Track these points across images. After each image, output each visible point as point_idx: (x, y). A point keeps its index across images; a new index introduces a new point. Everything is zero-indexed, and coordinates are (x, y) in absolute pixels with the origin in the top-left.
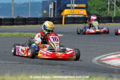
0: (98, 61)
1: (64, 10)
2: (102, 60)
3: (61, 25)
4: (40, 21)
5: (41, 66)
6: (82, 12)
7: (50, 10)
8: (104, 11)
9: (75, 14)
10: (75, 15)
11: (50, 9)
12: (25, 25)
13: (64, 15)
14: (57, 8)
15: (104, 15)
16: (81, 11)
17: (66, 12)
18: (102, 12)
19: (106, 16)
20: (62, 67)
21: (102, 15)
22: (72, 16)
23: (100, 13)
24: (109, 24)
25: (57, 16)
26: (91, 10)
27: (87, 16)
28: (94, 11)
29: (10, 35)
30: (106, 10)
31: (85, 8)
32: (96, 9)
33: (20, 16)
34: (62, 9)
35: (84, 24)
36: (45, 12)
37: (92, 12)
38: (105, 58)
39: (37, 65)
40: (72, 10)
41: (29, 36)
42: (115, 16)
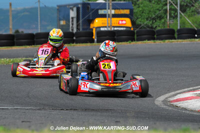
0: (165, 102)
1: (94, 19)
2: (172, 102)
3: (92, 44)
6: (124, 22)
7: (71, 20)
8: (160, 20)
9: (113, 25)
11: (70, 18)
12: (33, 46)
13: (94, 27)
14: (83, 18)
15: (160, 25)
16: (122, 21)
17: (98, 22)
18: (156, 22)
19: (163, 28)
21: (156, 27)
22: (109, 29)
23: (153, 23)
24: (171, 41)
25: (83, 29)
26: (138, 18)
27: (132, 29)
28: (143, 20)
30: (163, 18)
32: (147, 17)
34: (91, 18)
35: (130, 41)
36: (62, 23)
37: (141, 22)
38: (175, 98)
39: (66, 111)
40: (109, 19)
42: (179, 28)
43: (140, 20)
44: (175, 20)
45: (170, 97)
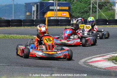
0: (85, 62)
1: (47, 12)
2: (89, 63)
4: (23, 23)
5: (29, 68)
6: (65, 14)
7: (33, 12)
9: (58, 16)
12: (9, 27)
13: (47, 17)
14: (40, 11)
16: (64, 13)
17: (49, 14)
18: (84, 14)
20: (50, 69)
22: (55, 18)
23: (82, 15)
25: (40, 18)
26: (73, 12)
27: (70, 19)
28: (76, 13)
30: (88, 12)
31: (68, 11)
32: (79, 11)
33: (3, 18)
34: (45, 12)
36: (28, 14)
38: (91, 60)
39: (25, 67)
40: (56, 12)
41: (13, 38)
42: (97, 18)
43: (75, 13)
44: (95, 14)
45: (88, 60)
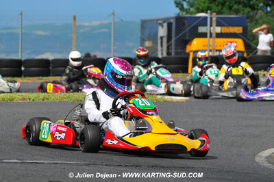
0: (270, 158)
1: (193, 40)
3: (185, 74)
9: (216, 48)
10: (217, 51)
11: (159, 37)
13: (191, 51)
14: (176, 35)
16: (231, 42)
17: (196, 43)
22: (211, 54)
25: (176, 53)
27: (245, 55)
29: (66, 98)
31: (241, 36)
33: (92, 54)
34: (187, 38)
36: (148, 44)
40: (211, 40)
